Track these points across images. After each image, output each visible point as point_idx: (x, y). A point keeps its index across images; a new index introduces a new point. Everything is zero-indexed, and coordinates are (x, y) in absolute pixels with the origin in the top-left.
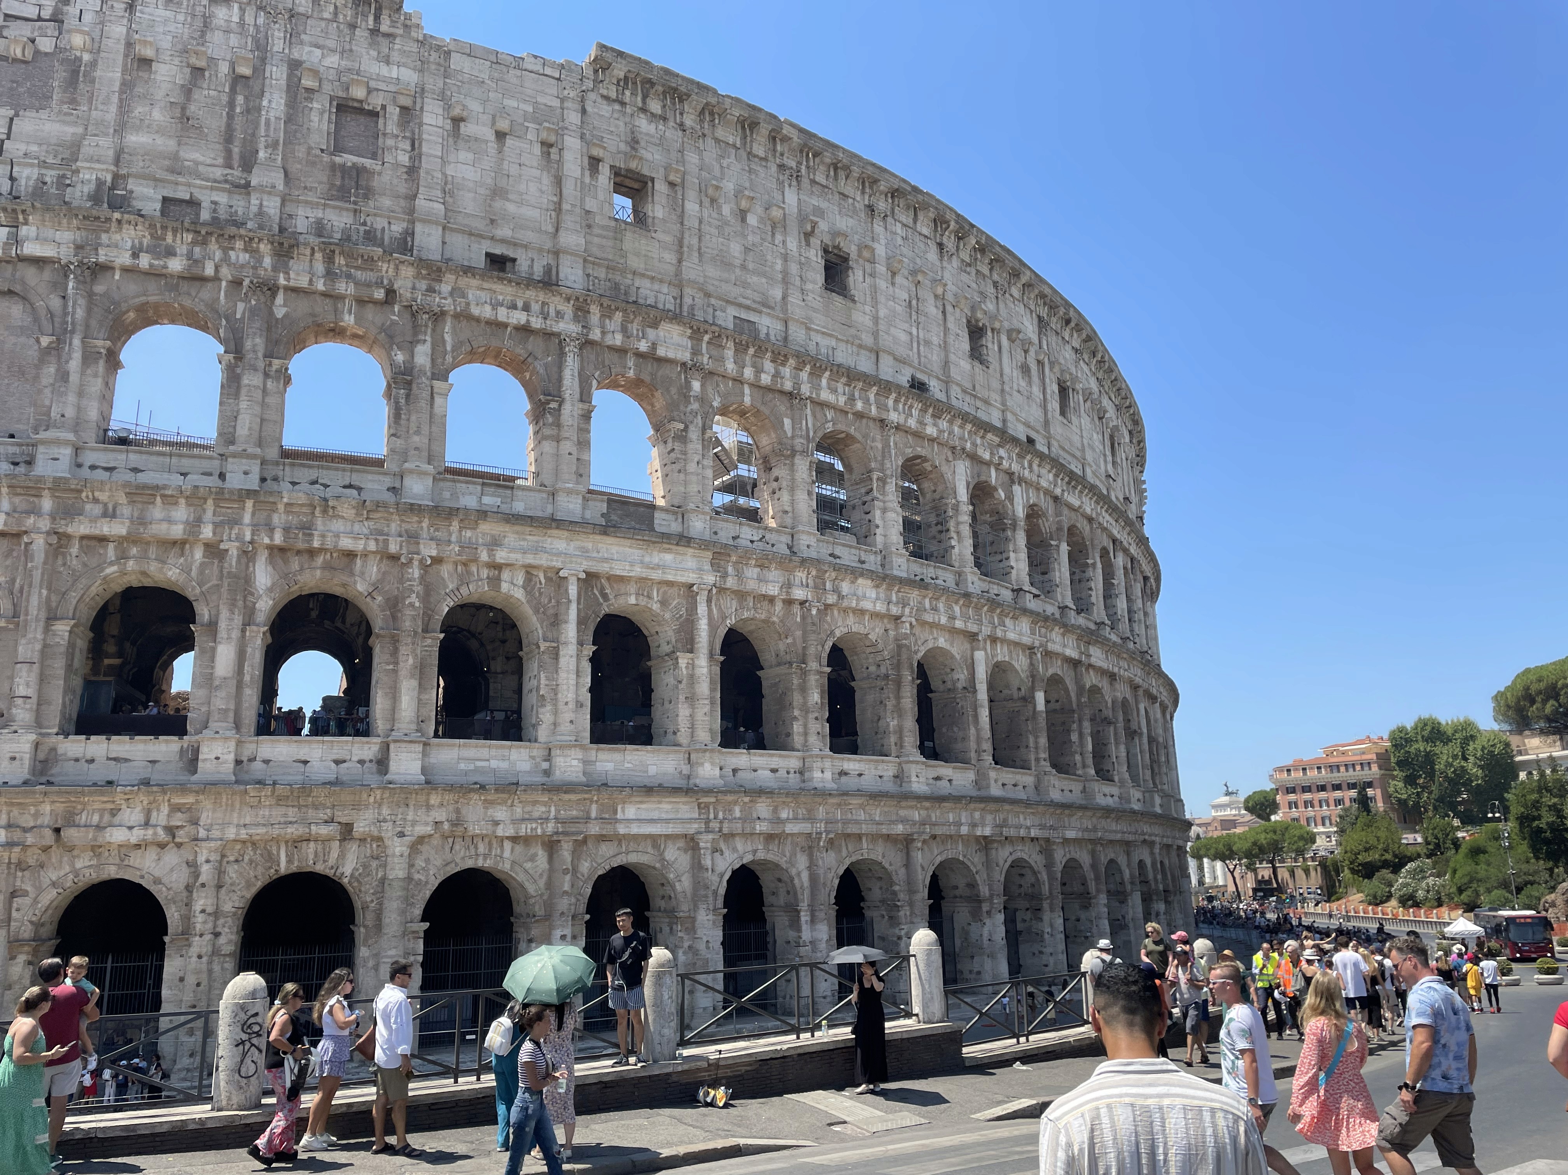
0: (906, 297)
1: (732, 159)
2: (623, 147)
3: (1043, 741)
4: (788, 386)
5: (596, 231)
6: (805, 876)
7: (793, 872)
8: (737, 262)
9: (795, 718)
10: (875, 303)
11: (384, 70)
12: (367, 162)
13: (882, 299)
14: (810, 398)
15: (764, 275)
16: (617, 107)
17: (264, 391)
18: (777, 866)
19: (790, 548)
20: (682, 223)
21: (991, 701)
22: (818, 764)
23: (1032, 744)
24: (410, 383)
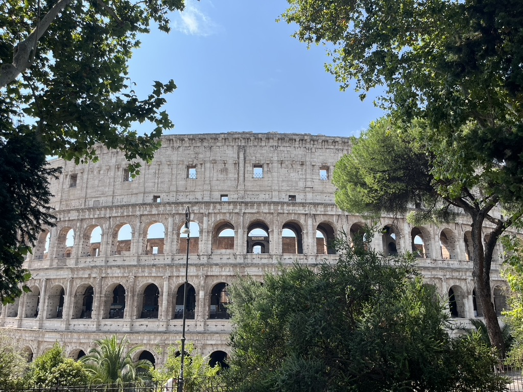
0: (154, 171)
8: (96, 186)
15: (103, 186)
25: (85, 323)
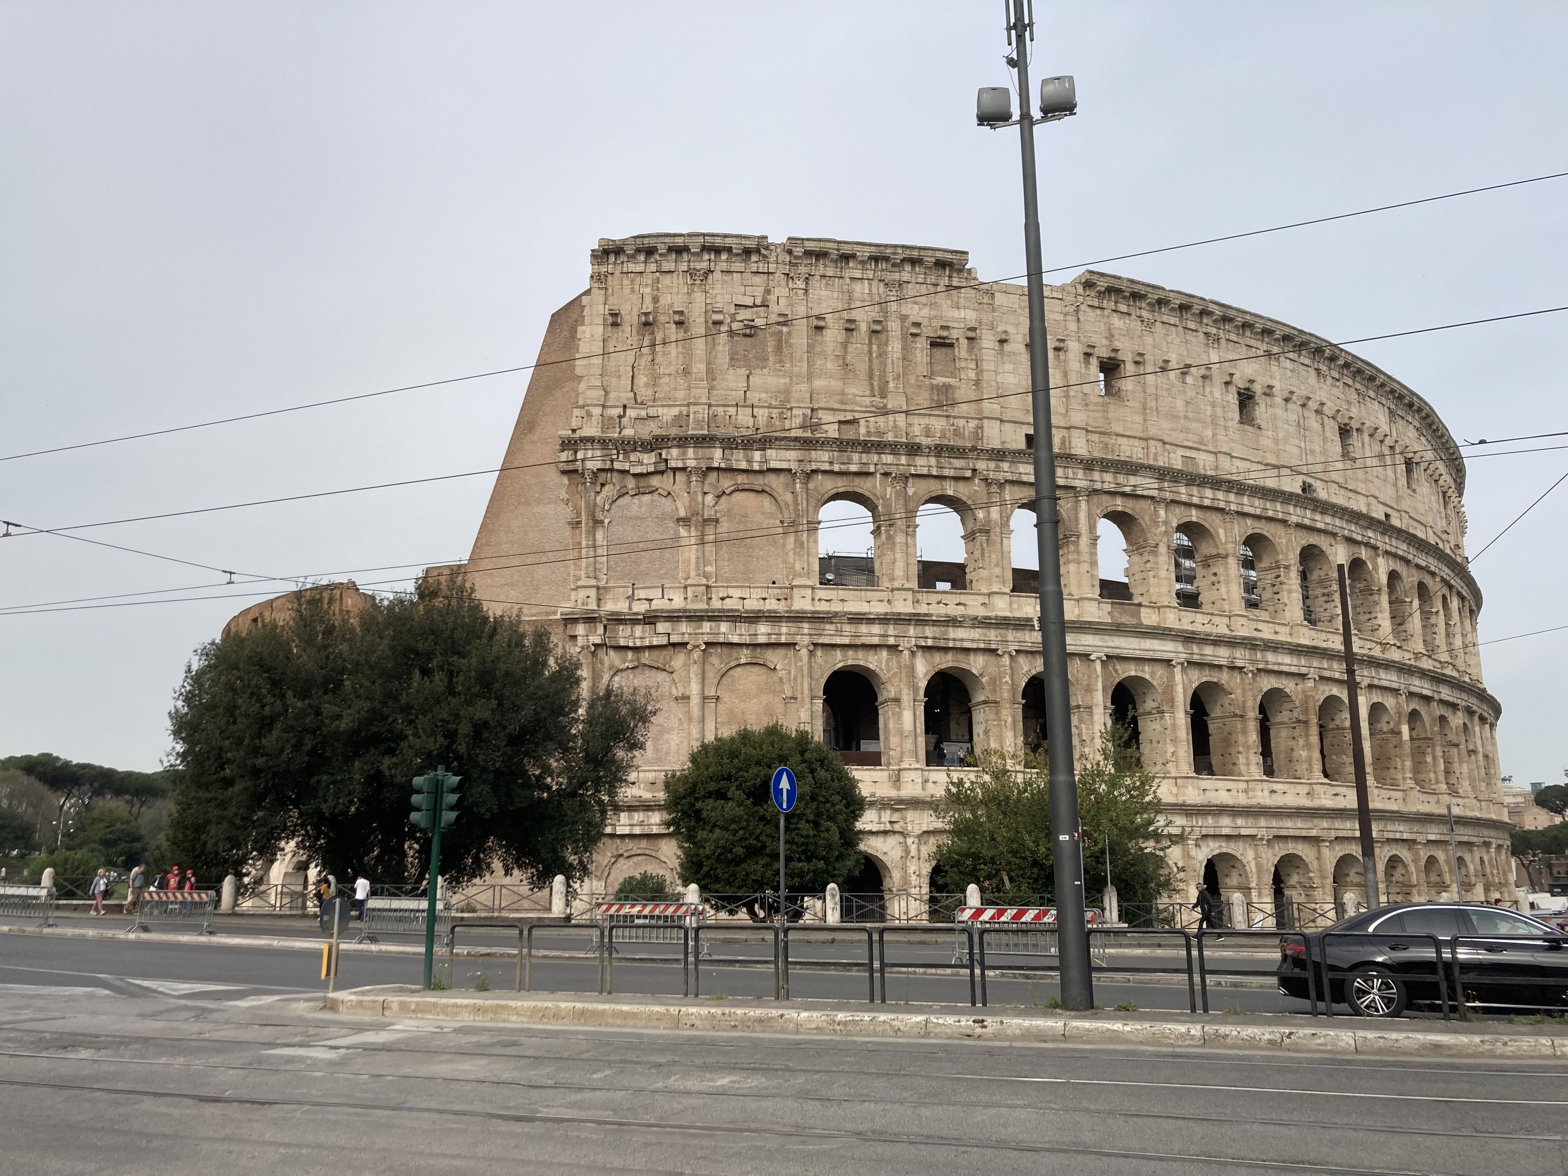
0: (1296, 417)
1: (1174, 335)
2: (1105, 342)
3: (1408, 764)
4: (1222, 505)
5: (1091, 408)
6: (1253, 865)
7: (1245, 862)
8: (1182, 414)
9: (1239, 752)
10: (1275, 428)
11: (956, 313)
12: (951, 381)
13: (1279, 423)
14: (1238, 513)
15: (1199, 420)
16: (1099, 312)
17: (907, 544)
18: (1233, 857)
19: (1228, 626)
20: (1145, 392)
21: (1371, 734)
22: (1259, 786)
23: (1399, 767)
24: (988, 532)
25: (1230, 785)
